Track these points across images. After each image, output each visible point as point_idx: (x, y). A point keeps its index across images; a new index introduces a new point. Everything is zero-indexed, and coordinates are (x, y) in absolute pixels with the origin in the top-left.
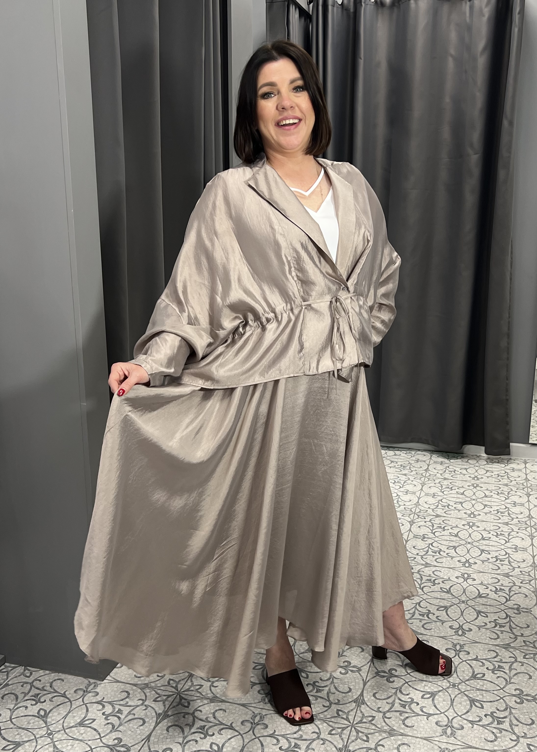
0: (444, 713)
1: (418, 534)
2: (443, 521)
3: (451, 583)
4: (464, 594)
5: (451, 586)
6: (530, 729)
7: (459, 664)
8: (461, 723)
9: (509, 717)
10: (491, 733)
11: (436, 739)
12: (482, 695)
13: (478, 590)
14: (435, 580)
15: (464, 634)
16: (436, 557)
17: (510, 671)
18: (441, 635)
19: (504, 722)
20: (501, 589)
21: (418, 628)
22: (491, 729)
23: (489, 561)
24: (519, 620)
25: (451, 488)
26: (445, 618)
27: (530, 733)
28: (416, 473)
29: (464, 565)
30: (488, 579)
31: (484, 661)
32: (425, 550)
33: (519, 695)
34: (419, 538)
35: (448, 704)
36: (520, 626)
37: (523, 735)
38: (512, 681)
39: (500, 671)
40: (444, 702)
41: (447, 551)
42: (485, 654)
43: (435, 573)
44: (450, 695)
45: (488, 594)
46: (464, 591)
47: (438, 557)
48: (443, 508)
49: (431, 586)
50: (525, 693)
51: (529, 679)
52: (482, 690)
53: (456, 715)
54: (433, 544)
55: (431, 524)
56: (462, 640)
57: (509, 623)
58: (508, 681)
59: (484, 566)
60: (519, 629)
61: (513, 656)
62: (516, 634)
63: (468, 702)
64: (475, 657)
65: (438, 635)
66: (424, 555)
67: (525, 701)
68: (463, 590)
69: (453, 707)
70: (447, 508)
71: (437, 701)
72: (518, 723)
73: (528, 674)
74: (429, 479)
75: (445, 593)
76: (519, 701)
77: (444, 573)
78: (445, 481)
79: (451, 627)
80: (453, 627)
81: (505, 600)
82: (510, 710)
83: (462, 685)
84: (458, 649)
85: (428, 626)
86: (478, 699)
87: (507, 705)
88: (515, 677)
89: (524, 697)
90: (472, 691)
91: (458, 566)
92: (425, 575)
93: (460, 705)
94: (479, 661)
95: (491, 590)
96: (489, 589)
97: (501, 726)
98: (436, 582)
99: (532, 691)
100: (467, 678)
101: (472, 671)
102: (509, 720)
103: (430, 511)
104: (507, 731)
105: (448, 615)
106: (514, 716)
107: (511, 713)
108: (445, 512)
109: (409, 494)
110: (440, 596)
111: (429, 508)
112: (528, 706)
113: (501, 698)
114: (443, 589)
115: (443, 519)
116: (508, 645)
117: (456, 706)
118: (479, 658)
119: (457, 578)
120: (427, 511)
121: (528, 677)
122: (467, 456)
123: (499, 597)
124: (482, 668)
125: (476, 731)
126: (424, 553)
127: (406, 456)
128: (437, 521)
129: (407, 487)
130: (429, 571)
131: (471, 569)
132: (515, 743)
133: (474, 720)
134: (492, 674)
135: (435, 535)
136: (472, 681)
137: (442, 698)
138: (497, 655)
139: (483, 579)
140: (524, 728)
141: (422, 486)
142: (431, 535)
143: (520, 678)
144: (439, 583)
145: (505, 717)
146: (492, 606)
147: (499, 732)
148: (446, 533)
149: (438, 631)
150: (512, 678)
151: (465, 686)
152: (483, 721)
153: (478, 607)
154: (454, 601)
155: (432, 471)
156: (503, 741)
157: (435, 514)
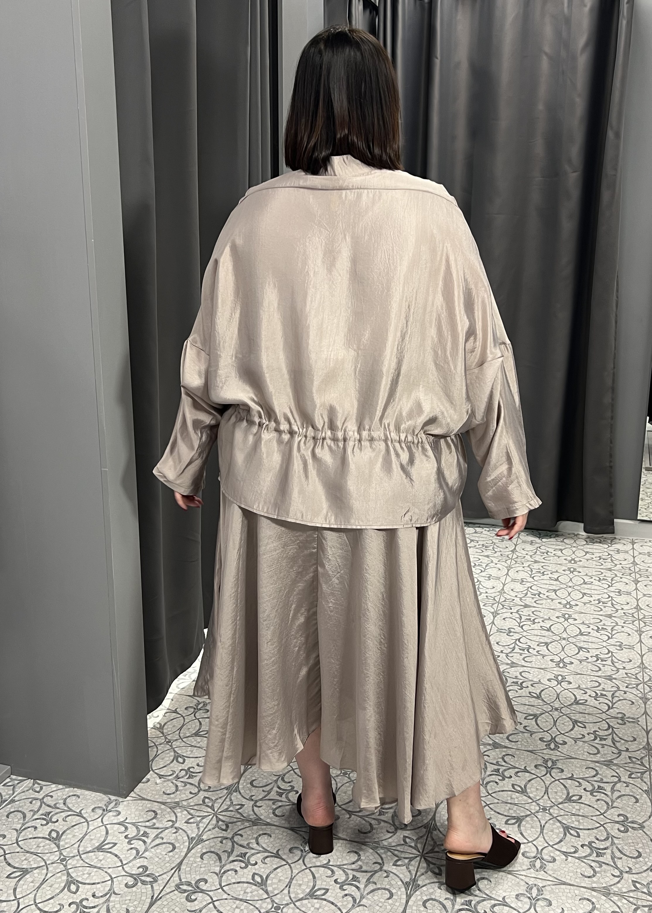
0: (531, 842)
1: (503, 628)
2: (533, 612)
3: (542, 687)
4: (557, 699)
5: (542, 691)
6: (636, 863)
7: (550, 784)
8: (552, 855)
9: (611, 848)
10: (589, 867)
11: (522, 873)
12: (579, 821)
13: (574, 695)
14: (523, 682)
15: (556, 748)
16: (524, 656)
17: (612, 793)
18: (530, 749)
19: (605, 853)
20: (602, 694)
21: (502, 740)
22: (589, 862)
23: (587, 661)
24: (623, 731)
25: (543, 572)
26: (535, 728)
27: (636, 868)
28: (501, 554)
29: (558, 665)
30: (587, 682)
31: (580, 781)
32: (511, 646)
33: (622, 821)
34: (504, 632)
35: (537, 831)
36: (625, 739)
37: (628, 869)
38: (615, 804)
39: (600, 792)
40: (532, 829)
41: (538, 649)
42: (582, 772)
43: (523, 674)
44: (540, 822)
45: (586, 701)
46: (558, 695)
47: (526, 655)
48: (533, 596)
49: (518, 690)
50: (630, 820)
51: (636, 802)
52: (579, 815)
53: (547, 845)
54: (521, 640)
55: (518, 616)
56: (555, 755)
57: (611, 736)
58: (610, 804)
59: (582, 666)
60: (624, 744)
61: (616, 775)
62: (620, 748)
63: (562, 830)
64: (570, 775)
65: (526, 749)
66: (510, 653)
67: (630, 829)
68: (556, 695)
69: (543, 835)
70: (538, 597)
71: (524, 828)
72: (622, 856)
73: (635, 797)
74: (516, 561)
75: (534, 699)
76: (623, 829)
77: (534, 675)
78: (536, 564)
79: (541, 739)
80: (544, 739)
81: (607, 708)
82: (612, 839)
83: (554, 809)
84: (549, 766)
85: (513, 738)
86: (573, 826)
87: (608, 834)
88: (618, 800)
89: (629, 824)
90: (566, 817)
91: (550, 666)
92: (510, 676)
93: (552, 833)
94: (574, 780)
95: (590, 696)
96: (588, 694)
97: (600, 859)
98: (524, 685)
99: (639, 818)
100: (560, 800)
101: (566, 792)
102: (610, 852)
103: (517, 600)
104: (608, 864)
105: (538, 725)
106: (617, 847)
107: (613, 843)
108: (535, 602)
109: (492, 580)
110: (529, 702)
111: (516, 596)
112: (635, 835)
113: (602, 825)
114: (532, 694)
115: (534, 609)
116: (611, 761)
117: (547, 833)
118: (575, 777)
119: (549, 680)
120: (514, 600)
121: (634, 800)
122: (562, 535)
123: (600, 703)
124: (578, 788)
125: (571, 865)
126: (510, 650)
127: (488, 533)
128: (526, 612)
129: (490, 571)
130: (516, 672)
131: (567, 671)
132: (618, 879)
133: (568, 851)
134: (591, 797)
135: (522, 629)
136: (566, 805)
137: (529, 824)
138: (597, 774)
139: (581, 682)
140: (629, 862)
141: (508, 570)
142: (519, 629)
143: (624, 802)
144: (528, 687)
145: (605, 849)
146: (591, 714)
147: (598, 865)
148: (536, 626)
149: (526, 744)
150: (614, 802)
151: (558, 810)
152: (579, 852)
153: (574, 716)
154: (545, 708)
155: (520, 552)
156: (603, 877)
157: (523, 604)
